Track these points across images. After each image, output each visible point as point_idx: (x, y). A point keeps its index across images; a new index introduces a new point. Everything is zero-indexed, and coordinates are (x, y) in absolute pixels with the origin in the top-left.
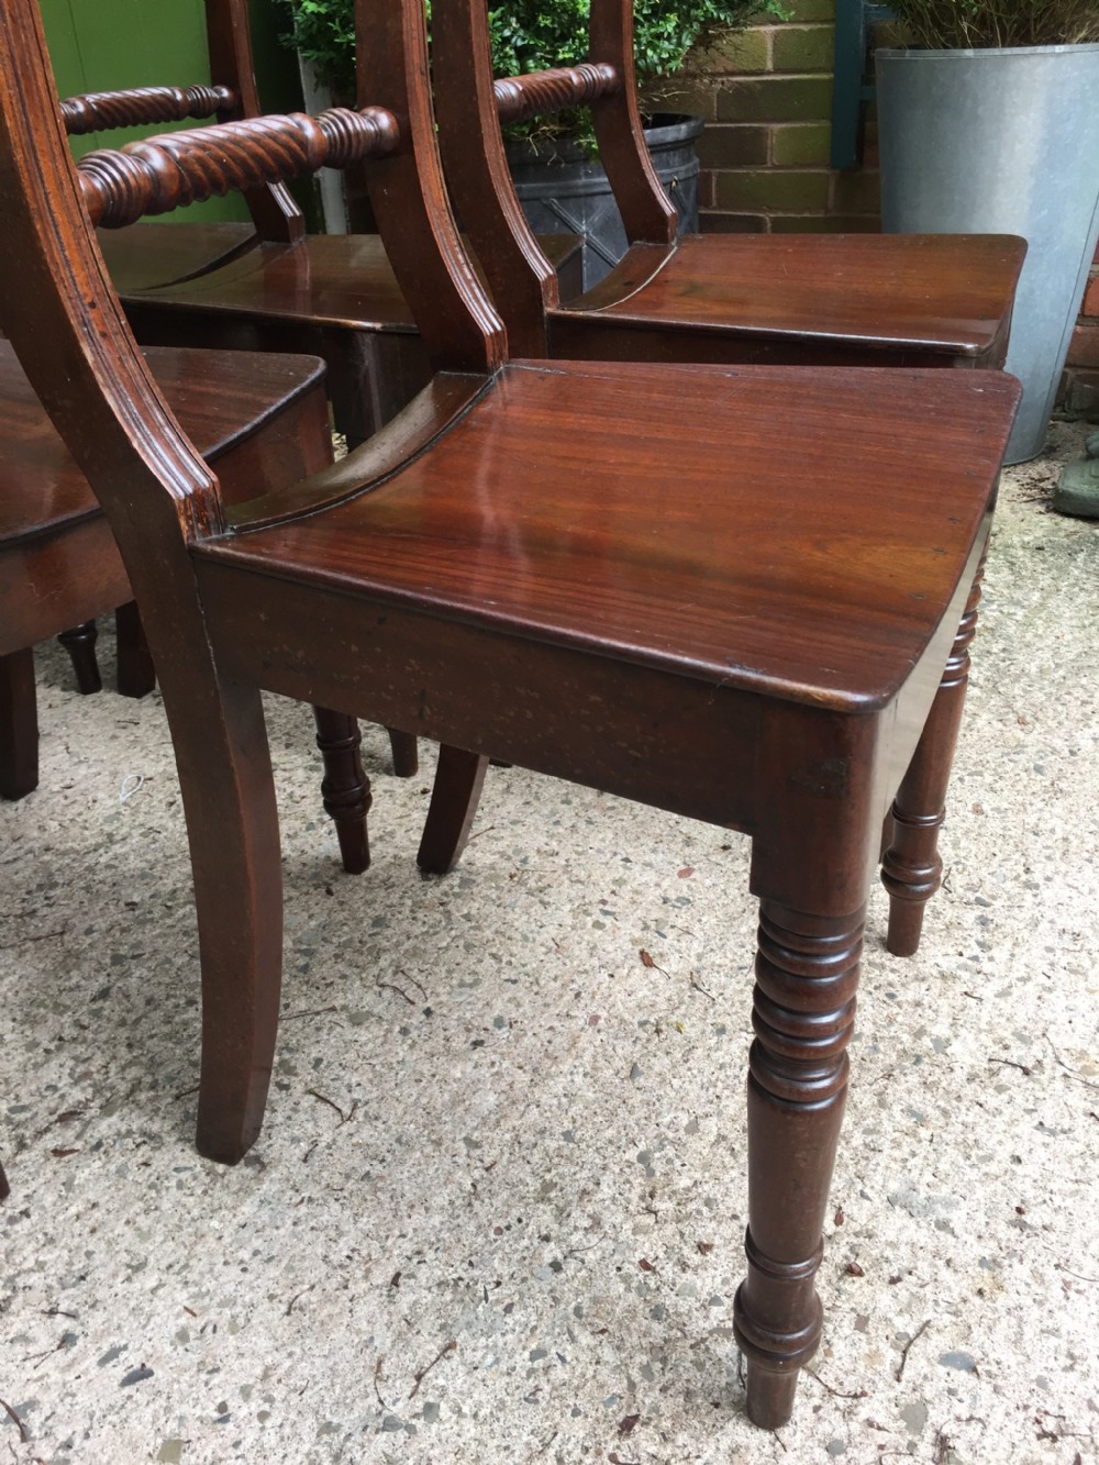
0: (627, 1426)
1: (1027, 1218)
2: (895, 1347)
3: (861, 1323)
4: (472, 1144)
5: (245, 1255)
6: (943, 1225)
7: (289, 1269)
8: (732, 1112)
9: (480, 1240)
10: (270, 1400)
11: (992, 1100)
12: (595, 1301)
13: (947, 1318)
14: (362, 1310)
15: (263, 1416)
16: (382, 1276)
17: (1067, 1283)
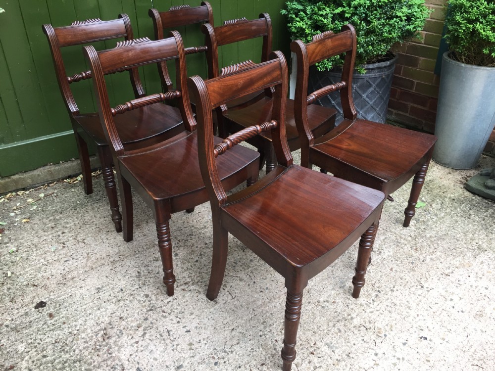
0: (263, 365)
1: (350, 355)
2: (314, 368)
3: (310, 362)
4: (254, 310)
5: (209, 317)
6: (333, 351)
7: (216, 322)
8: (304, 319)
9: (249, 327)
10: (207, 342)
11: (356, 332)
12: (265, 344)
13: (325, 366)
14: (226, 332)
15: (206, 344)
16: (231, 328)
17: (351, 368)
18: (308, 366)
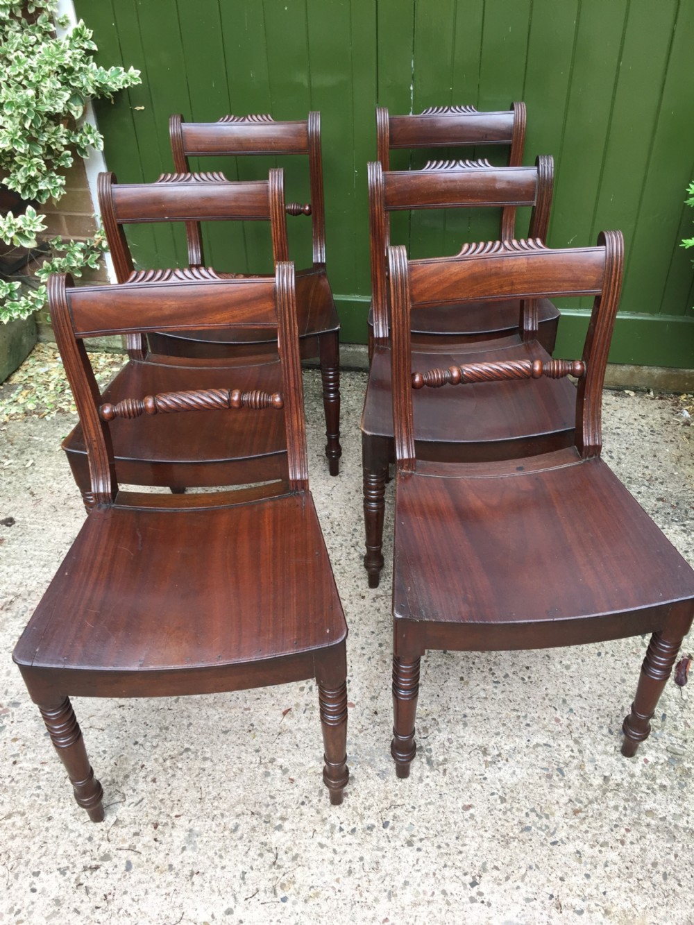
1: (195, 875)
3: (136, 834)
6: (184, 849)
9: (141, 720)
11: (253, 853)
13: (145, 859)
17: (169, 894)
18: (127, 837)
